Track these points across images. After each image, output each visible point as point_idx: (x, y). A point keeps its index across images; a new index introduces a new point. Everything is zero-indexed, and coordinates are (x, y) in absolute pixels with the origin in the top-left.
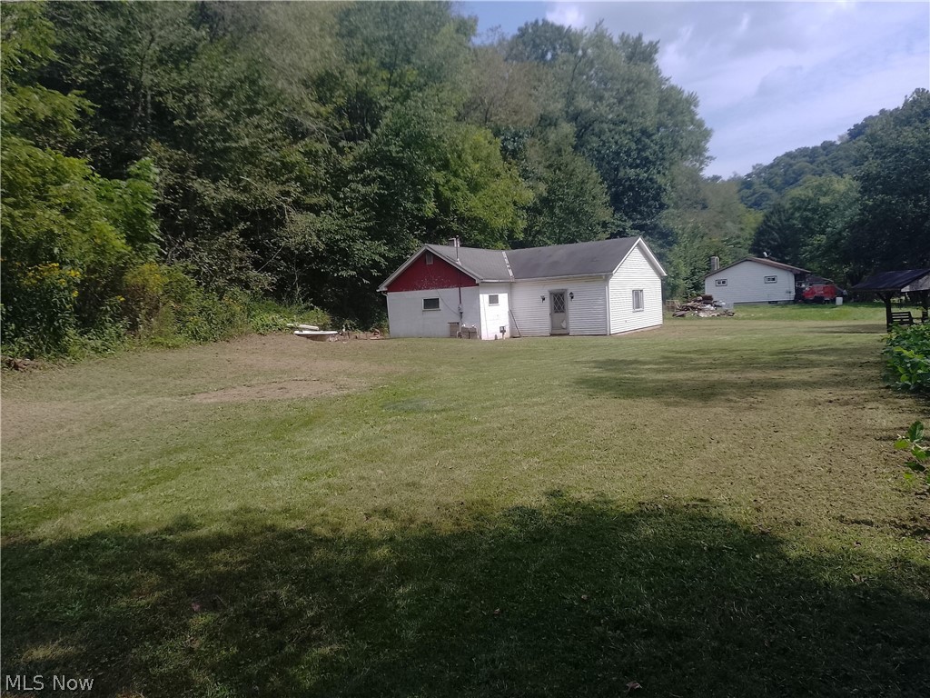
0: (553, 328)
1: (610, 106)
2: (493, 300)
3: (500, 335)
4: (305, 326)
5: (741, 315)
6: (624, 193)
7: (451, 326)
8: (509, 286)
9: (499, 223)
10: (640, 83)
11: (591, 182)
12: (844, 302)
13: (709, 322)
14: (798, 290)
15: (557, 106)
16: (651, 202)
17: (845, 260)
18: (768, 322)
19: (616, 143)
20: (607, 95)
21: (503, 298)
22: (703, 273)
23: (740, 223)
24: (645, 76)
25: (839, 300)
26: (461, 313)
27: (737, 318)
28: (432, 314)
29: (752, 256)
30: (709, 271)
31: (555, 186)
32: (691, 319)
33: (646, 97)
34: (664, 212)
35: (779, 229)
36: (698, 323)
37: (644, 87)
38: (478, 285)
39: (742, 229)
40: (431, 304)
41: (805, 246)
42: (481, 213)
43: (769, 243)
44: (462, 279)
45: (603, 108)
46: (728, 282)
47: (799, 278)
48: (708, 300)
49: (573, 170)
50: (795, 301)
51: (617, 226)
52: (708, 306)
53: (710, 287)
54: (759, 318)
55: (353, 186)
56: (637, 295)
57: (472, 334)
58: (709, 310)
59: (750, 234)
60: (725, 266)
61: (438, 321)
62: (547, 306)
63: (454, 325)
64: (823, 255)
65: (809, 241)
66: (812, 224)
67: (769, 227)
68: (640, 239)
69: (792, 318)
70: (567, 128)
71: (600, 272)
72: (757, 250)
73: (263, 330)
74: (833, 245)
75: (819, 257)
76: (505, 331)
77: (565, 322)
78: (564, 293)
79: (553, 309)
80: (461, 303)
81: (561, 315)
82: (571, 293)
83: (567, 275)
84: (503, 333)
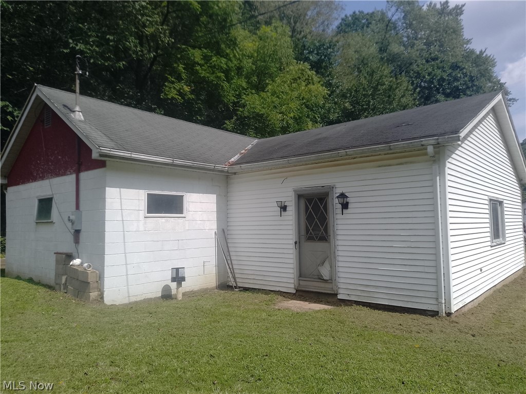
0: (301, 277)
26: (78, 232)
38: (103, 164)
57: (83, 285)
62: (290, 224)
76: (183, 279)
77: (327, 264)
78: (327, 194)
79: (303, 232)
80: (78, 207)
81: (320, 246)
82: (343, 196)
83: (329, 151)
84: (179, 285)
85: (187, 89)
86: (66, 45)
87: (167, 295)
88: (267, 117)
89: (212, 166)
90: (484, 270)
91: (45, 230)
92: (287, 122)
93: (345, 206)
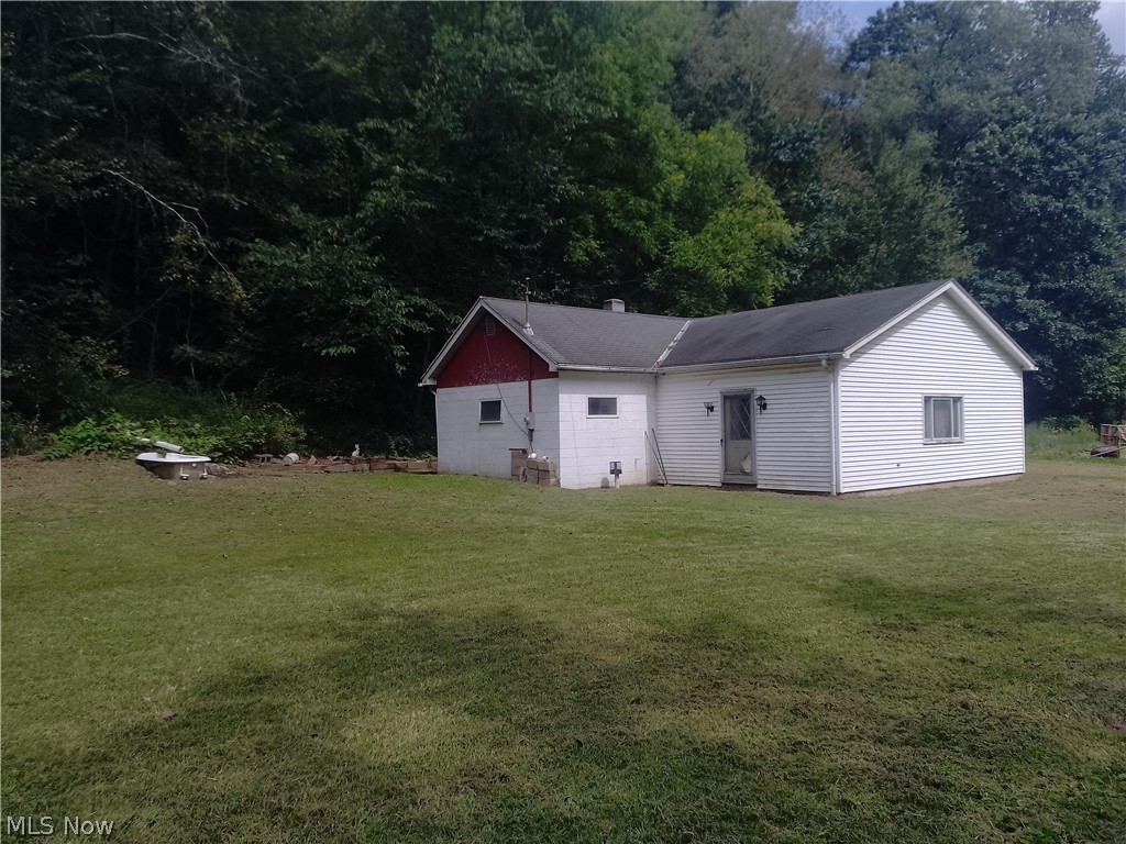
0: (726, 470)
2: (602, 407)
3: (611, 479)
7: (514, 456)
8: (651, 379)
21: (632, 403)
26: (532, 431)
38: (555, 375)
40: (491, 410)
51: (1000, 294)
56: (945, 407)
57: (542, 474)
61: (500, 444)
63: (519, 456)
71: (818, 351)
76: (620, 472)
77: (748, 459)
78: (749, 396)
79: (728, 431)
80: (530, 411)
81: (743, 443)
82: (761, 398)
83: (751, 358)
84: (617, 476)
85: (594, 244)
86: (480, 232)
87: (605, 486)
88: (705, 272)
89: (642, 370)
90: (902, 465)
91: (491, 431)
92: (734, 280)
93: (764, 407)
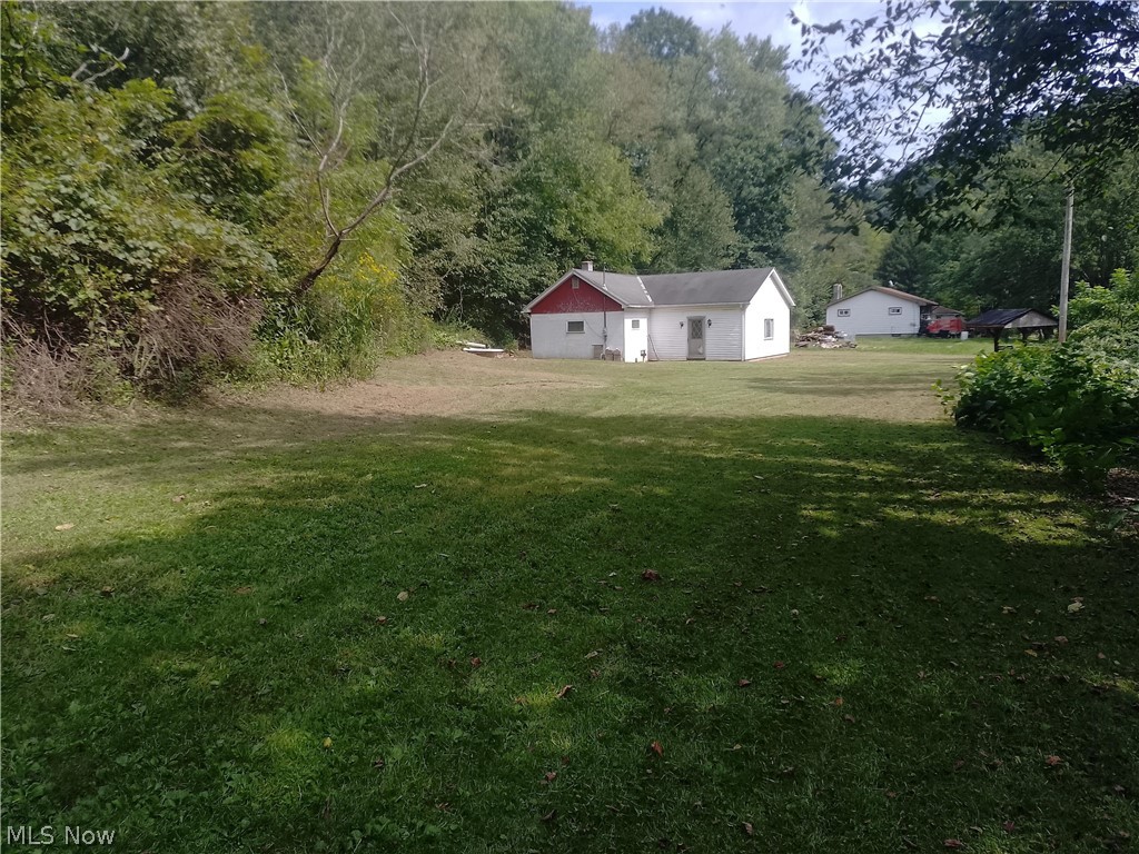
0: (690, 353)
1: (734, 116)
2: (635, 324)
3: (640, 359)
4: (472, 344)
5: (864, 347)
6: (747, 213)
7: (595, 349)
8: (649, 311)
9: (628, 245)
10: (766, 93)
11: (719, 204)
12: (969, 336)
13: (832, 353)
14: (924, 324)
15: (678, 116)
16: (774, 224)
17: (978, 290)
18: (890, 355)
19: (742, 159)
20: (730, 105)
21: (643, 322)
22: (825, 301)
23: (866, 244)
24: (772, 86)
25: (965, 334)
26: (606, 336)
27: (859, 350)
28: (576, 337)
29: (876, 283)
30: (831, 299)
31: (681, 208)
32: (814, 349)
33: (772, 108)
34: (787, 235)
35: (909, 252)
36: (821, 353)
37: (771, 98)
38: (623, 310)
39: (866, 251)
40: (576, 327)
41: (936, 272)
42: (610, 235)
43: (896, 268)
44: (608, 304)
45: (727, 120)
46: (852, 313)
47: (925, 309)
48: (829, 330)
49: (700, 191)
50: (919, 335)
52: (830, 337)
53: (831, 318)
54: (882, 351)
55: (504, 210)
56: (769, 323)
57: (616, 356)
58: (830, 341)
59: (876, 257)
60: (848, 296)
61: (583, 343)
62: (685, 329)
63: (598, 348)
64: (955, 284)
65: (941, 267)
66: (945, 249)
67: (898, 249)
68: (773, 270)
69: (914, 351)
70: (689, 140)
71: (737, 301)
72: (883, 275)
73: (441, 345)
74: (966, 274)
75: (950, 286)
77: (702, 348)
78: (702, 320)
79: (691, 335)
80: (605, 326)
81: (699, 340)
82: (709, 321)
93: (710, 324)
